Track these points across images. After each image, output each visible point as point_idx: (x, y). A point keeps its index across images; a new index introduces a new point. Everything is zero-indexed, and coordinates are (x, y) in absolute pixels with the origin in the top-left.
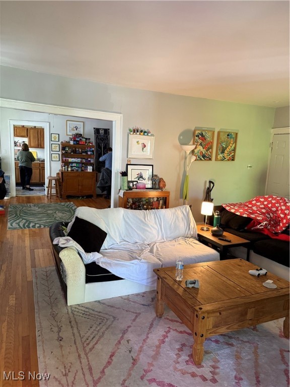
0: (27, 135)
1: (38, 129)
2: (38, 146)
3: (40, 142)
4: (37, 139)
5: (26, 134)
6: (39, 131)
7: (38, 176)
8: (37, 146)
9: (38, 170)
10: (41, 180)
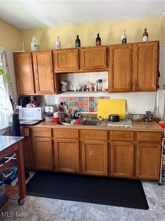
0: (107, 65)
1: (132, 44)
2: (132, 86)
3: (135, 75)
4: (128, 69)
5: (103, 63)
6: (135, 50)
7: (131, 162)
8: (128, 87)
9: (131, 149)
10: (138, 171)
